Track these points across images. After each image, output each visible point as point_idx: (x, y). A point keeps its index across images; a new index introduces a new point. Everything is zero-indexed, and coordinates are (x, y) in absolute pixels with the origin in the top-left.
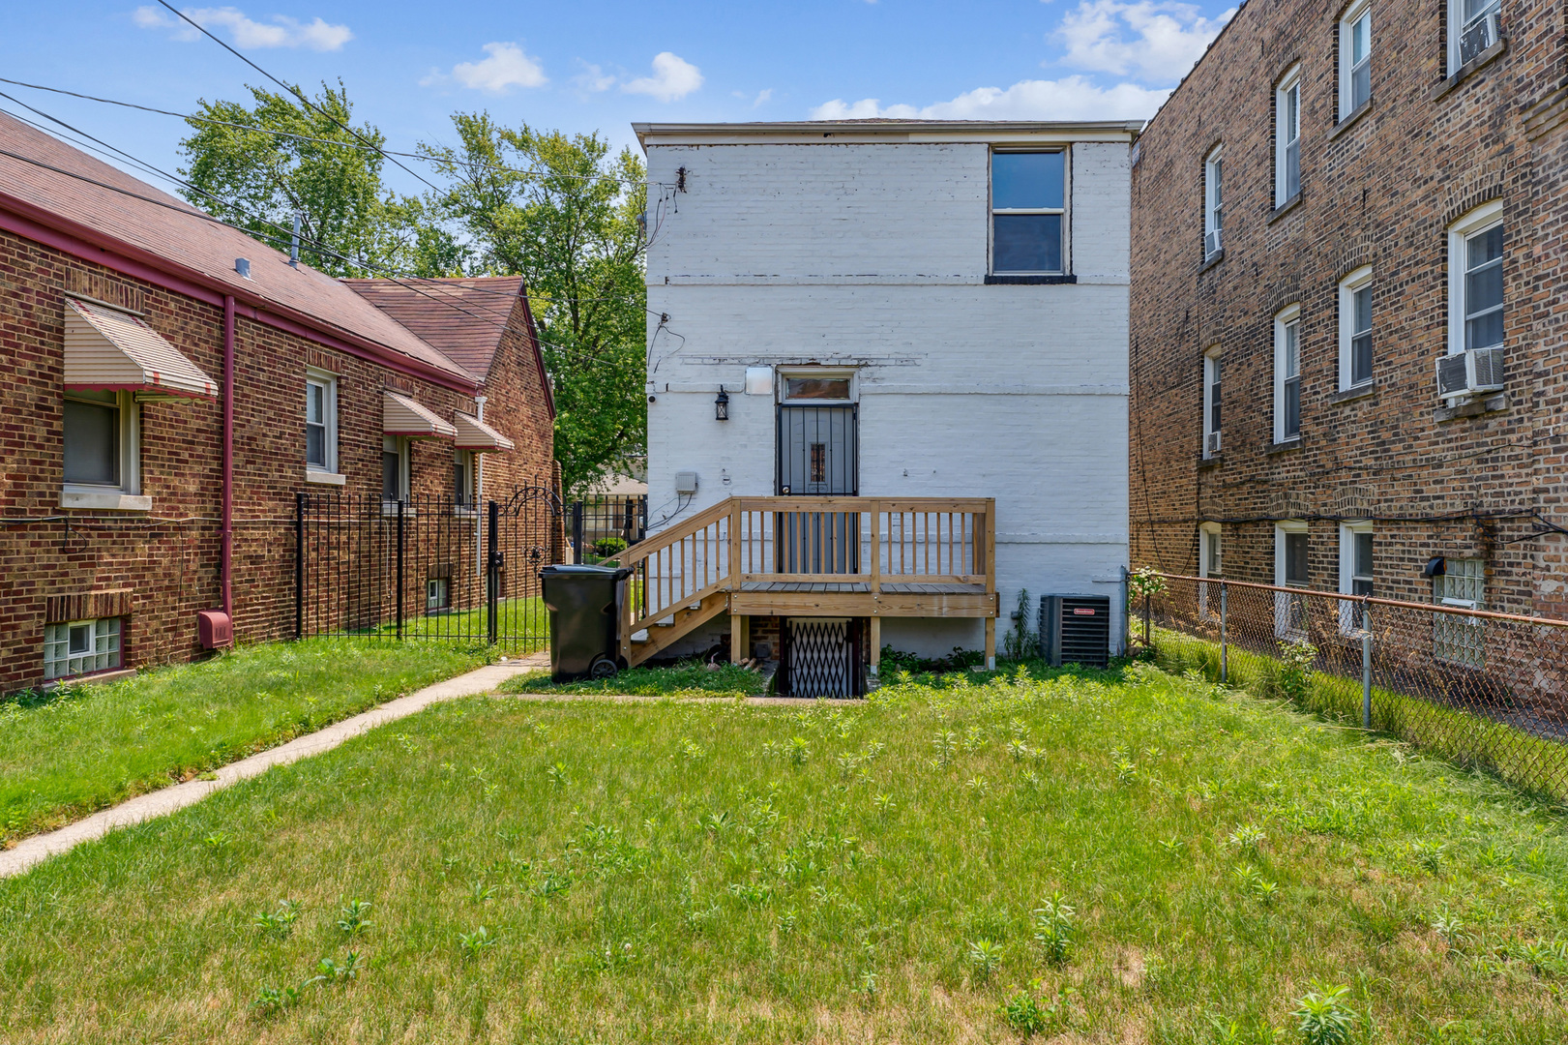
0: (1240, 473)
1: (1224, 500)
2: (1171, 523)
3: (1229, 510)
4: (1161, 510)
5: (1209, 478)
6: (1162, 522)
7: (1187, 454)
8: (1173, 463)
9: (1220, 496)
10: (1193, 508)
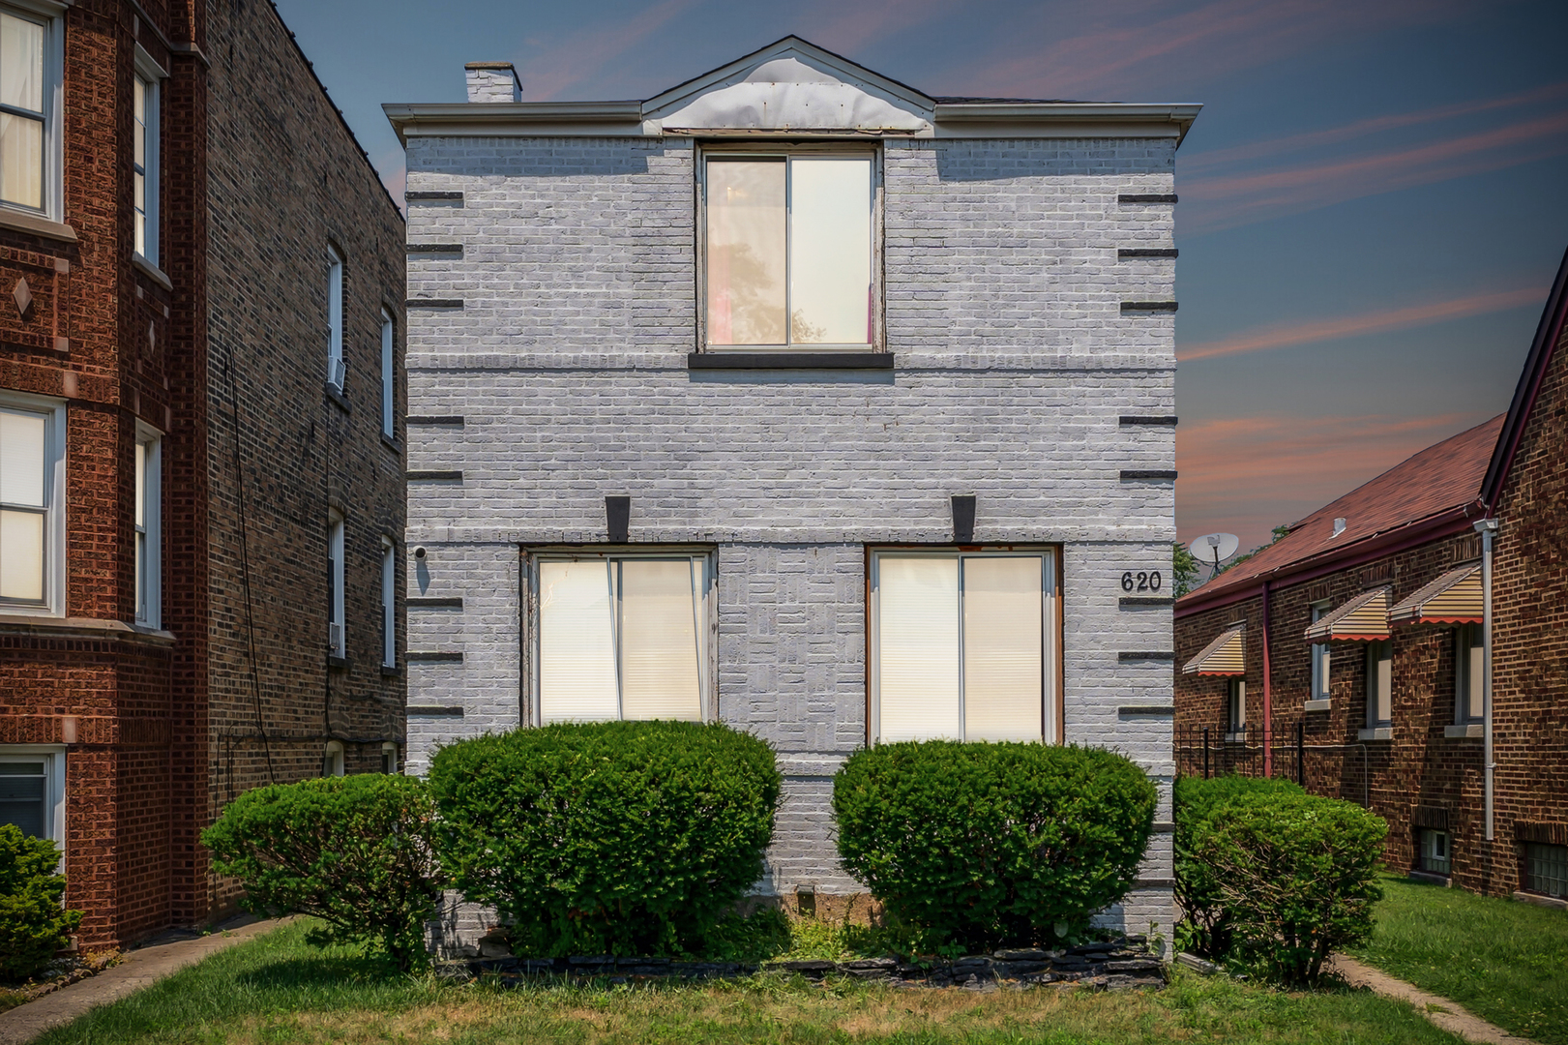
0: (363, 686)
1: (351, 715)
2: (291, 741)
3: (355, 728)
4: (276, 717)
5: (339, 683)
6: (278, 738)
7: (313, 638)
8: (295, 643)
9: (348, 709)
10: (319, 720)
